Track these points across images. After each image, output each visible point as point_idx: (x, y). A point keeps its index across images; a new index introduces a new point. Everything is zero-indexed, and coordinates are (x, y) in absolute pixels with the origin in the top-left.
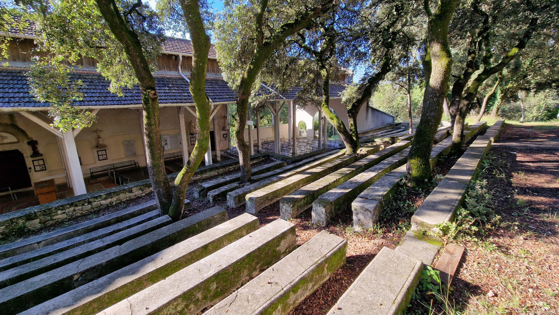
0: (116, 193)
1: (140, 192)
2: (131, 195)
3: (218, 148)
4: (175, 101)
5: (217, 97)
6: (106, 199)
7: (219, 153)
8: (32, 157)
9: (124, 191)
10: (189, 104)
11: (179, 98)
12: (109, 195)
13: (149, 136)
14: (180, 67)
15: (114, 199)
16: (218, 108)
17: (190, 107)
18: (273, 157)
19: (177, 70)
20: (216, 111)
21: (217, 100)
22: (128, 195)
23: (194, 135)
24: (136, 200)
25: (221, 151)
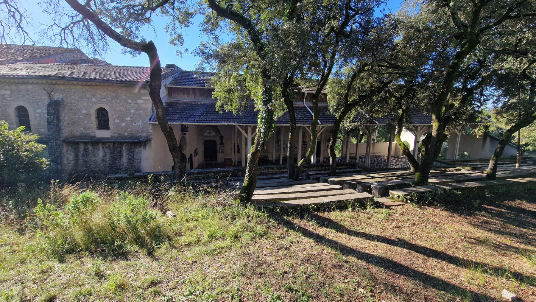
0: (268, 169)
1: (277, 170)
2: (273, 171)
3: (321, 155)
4: (300, 123)
5: (325, 121)
6: (263, 170)
7: (321, 159)
8: (220, 145)
9: (271, 168)
10: (307, 125)
11: (302, 120)
12: (265, 169)
13: (290, 143)
14: (304, 100)
15: (267, 171)
16: (324, 128)
17: (307, 127)
18: (357, 166)
19: (303, 101)
20: (323, 130)
21: (324, 123)
22: (272, 170)
23: (306, 143)
24: (276, 173)
25: (324, 158)
